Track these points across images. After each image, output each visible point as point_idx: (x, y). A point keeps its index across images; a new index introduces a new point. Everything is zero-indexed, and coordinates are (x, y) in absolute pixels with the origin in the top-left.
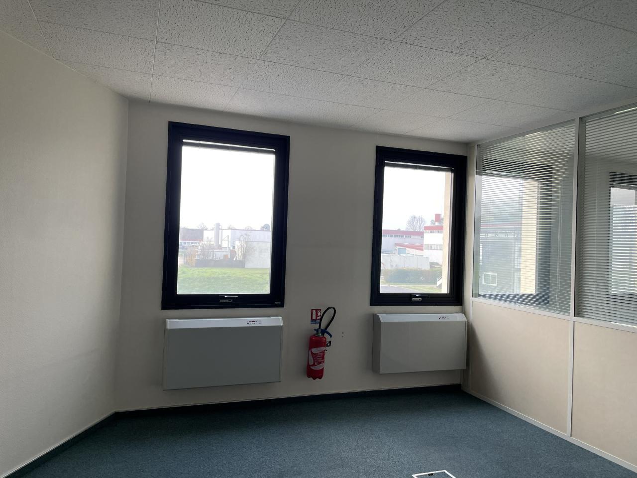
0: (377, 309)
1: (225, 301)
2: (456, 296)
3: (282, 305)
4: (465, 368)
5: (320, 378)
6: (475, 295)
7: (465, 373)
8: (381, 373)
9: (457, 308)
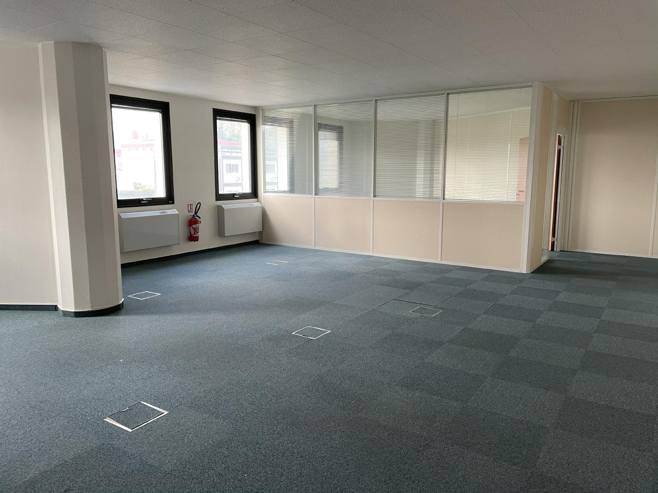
0: (220, 203)
1: (144, 202)
2: (254, 194)
3: (173, 203)
4: (261, 230)
5: (197, 241)
6: (265, 192)
7: (261, 233)
8: (226, 235)
9: (256, 200)
